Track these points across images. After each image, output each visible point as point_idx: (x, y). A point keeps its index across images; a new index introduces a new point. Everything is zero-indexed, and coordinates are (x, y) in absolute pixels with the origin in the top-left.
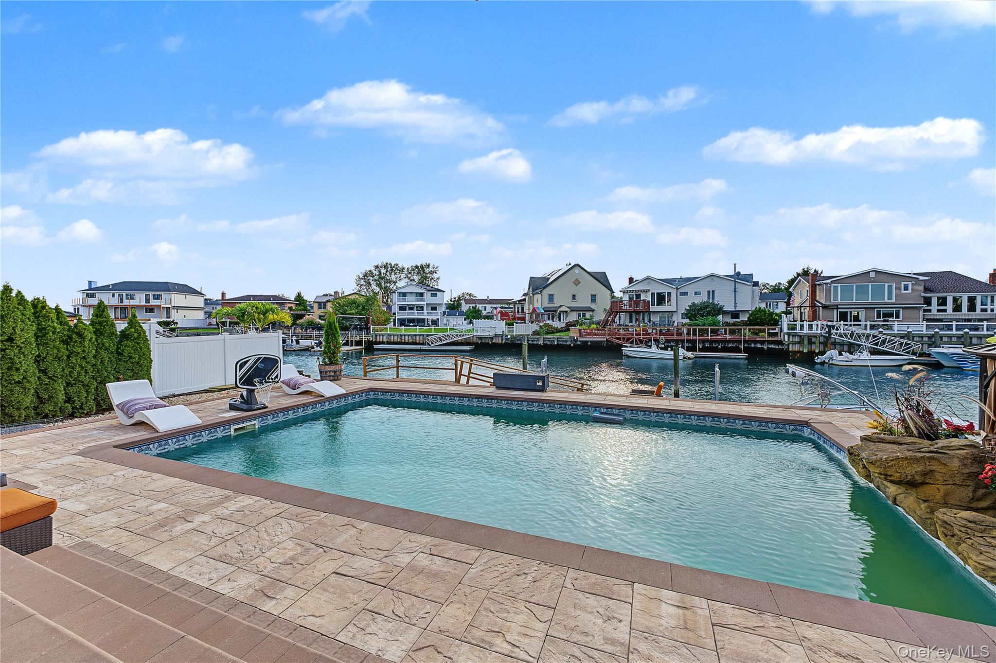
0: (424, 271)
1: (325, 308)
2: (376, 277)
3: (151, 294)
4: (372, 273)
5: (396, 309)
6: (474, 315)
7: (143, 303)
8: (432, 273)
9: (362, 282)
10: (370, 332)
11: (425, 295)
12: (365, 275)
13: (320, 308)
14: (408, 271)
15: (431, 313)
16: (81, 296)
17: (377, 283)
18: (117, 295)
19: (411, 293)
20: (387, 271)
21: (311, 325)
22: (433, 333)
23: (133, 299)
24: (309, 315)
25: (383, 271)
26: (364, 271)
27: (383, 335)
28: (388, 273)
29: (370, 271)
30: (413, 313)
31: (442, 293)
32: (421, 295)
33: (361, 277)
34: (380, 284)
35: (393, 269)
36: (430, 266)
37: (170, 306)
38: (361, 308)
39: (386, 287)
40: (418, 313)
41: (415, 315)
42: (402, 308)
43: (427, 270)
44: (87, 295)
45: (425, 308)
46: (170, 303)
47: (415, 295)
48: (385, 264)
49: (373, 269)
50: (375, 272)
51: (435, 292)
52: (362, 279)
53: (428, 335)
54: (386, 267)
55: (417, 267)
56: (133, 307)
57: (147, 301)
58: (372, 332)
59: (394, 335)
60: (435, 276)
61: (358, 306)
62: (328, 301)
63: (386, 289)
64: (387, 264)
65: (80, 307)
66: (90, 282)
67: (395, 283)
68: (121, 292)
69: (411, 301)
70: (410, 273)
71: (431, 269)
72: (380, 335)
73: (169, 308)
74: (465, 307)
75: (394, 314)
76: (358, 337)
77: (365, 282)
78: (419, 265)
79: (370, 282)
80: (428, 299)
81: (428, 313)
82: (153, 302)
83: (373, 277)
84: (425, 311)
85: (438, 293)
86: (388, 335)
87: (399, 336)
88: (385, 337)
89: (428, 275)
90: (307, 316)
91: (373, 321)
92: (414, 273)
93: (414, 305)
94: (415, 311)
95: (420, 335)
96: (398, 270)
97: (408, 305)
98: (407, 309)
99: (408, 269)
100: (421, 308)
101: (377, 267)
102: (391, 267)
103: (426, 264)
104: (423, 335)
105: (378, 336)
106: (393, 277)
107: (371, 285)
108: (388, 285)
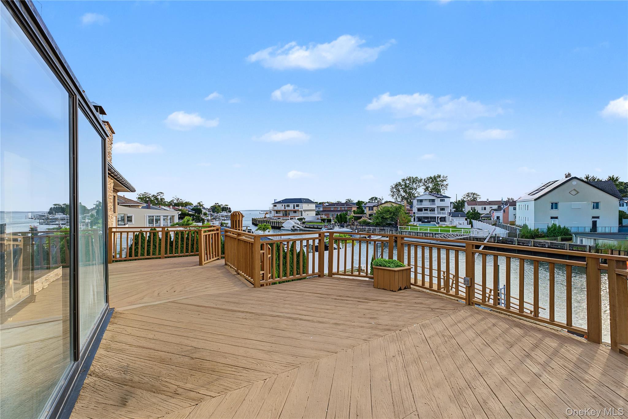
0: (436, 180)
1: (372, 210)
2: (403, 187)
3: (295, 204)
4: (400, 184)
5: (415, 210)
6: (474, 216)
7: (292, 209)
8: (442, 181)
9: (394, 190)
10: (398, 230)
11: (436, 201)
12: (396, 185)
13: (370, 210)
14: (425, 181)
15: (441, 213)
16: (272, 206)
17: (403, 190)
18: (283, 205)
19: (426, 200)
20: (410, 182)
21: (365, 223)
22: (439, 232)
23: (289, 207)
24: (364, 217)
25: (408, 182)
26: (395, 183)
27: (406, 232)
28: (411, 184)
29: (399, 183)
30: (427, 213)
31: (449, 199)
32: (433, 201)
33: (394, 187)
34: (406, 190)
35: (414, 180)
36: (441, 177)
37: (302, 210)
38: (392, 214)
39: (409, 192)
40: (430, 213)
41: (429, 214)
42: (420, 210)
43: (438, 180)
44: (274, 205)
45: (436, 209)
46: (302, 209)
47: (428, 201)
48: (409, 178)
49: (401, 181)
50: (402, 183)
51: (443, 198)
52: (394, 188)
53: (435, 234)
54: (409, 179)
55: (431, 178)
56: (289, 210)
57: (294, 208)
58: (399, 230)
59: (413, 232)
60: (445, 183)
61: (391, 213)
62: (374, 206)
63: (410, 194)
64: (410, 177)
65: (272, 211)
66: (275, 200)
67: (416, 189)
68: (285, 204)
69: (426, 205)
70: (426, 182)
71: (441, 178)
72: (404, 232)
73: (302, 211)
74: (467, 208)
75: (414, 213)
76: (391, 232)
77: (396, 190)
78: (432, 176)
79: (399, 190)
80: (438, 203)
81: (438, 213)
82: (296, 208)
83: (401, 186)
84: (436, 212)
85: (446, 199)
86: (409, 232)
87: (416, 233)
88: (407, 233)
89: (439, 183)
90: (363, 218)
91: (400, 223)
92: (429, 182)
93: (428, 208)
94: (429, 212)
95: (430, 233)
96: (417, 181)
97: (424, 208)
98: (423, 210)
99: (424, 179)
100: (433, 210)
101: (404, 180)
102: (413, 179)
103: (438, 175)
104: (432, 234)
105: (403, 232)
106: (415, 186)
107: (400, 191)
108: (411, 191)
